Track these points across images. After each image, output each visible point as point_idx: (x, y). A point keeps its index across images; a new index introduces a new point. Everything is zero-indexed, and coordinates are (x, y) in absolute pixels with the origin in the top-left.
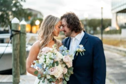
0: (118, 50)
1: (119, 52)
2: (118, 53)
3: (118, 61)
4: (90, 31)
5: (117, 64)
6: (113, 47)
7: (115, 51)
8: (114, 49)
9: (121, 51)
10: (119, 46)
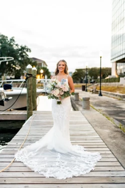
0: (114, 95)
1: (115, 96)
2: (114, 98)
3: (113, 103)
4: (91, 80)
5: (112, 105)
6: (110, 93)
7: (112, 96)
8: (111, 94)
9: (116, 95)
10: (116, 92)
